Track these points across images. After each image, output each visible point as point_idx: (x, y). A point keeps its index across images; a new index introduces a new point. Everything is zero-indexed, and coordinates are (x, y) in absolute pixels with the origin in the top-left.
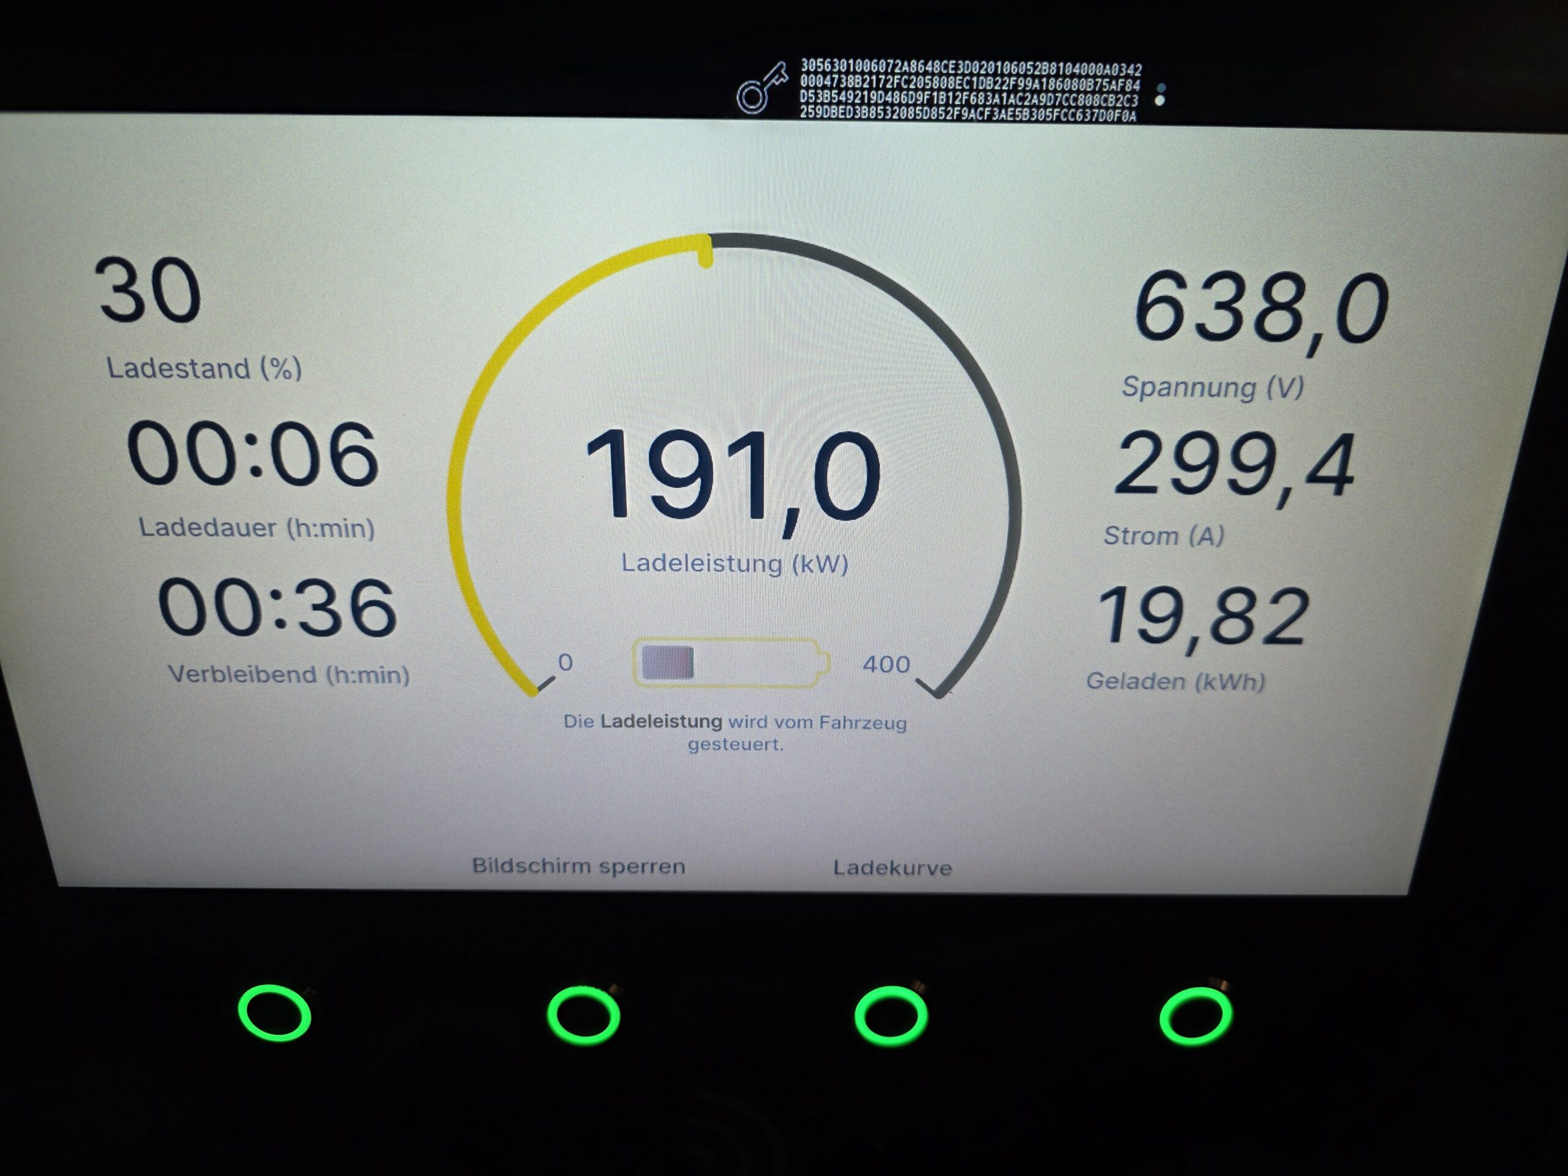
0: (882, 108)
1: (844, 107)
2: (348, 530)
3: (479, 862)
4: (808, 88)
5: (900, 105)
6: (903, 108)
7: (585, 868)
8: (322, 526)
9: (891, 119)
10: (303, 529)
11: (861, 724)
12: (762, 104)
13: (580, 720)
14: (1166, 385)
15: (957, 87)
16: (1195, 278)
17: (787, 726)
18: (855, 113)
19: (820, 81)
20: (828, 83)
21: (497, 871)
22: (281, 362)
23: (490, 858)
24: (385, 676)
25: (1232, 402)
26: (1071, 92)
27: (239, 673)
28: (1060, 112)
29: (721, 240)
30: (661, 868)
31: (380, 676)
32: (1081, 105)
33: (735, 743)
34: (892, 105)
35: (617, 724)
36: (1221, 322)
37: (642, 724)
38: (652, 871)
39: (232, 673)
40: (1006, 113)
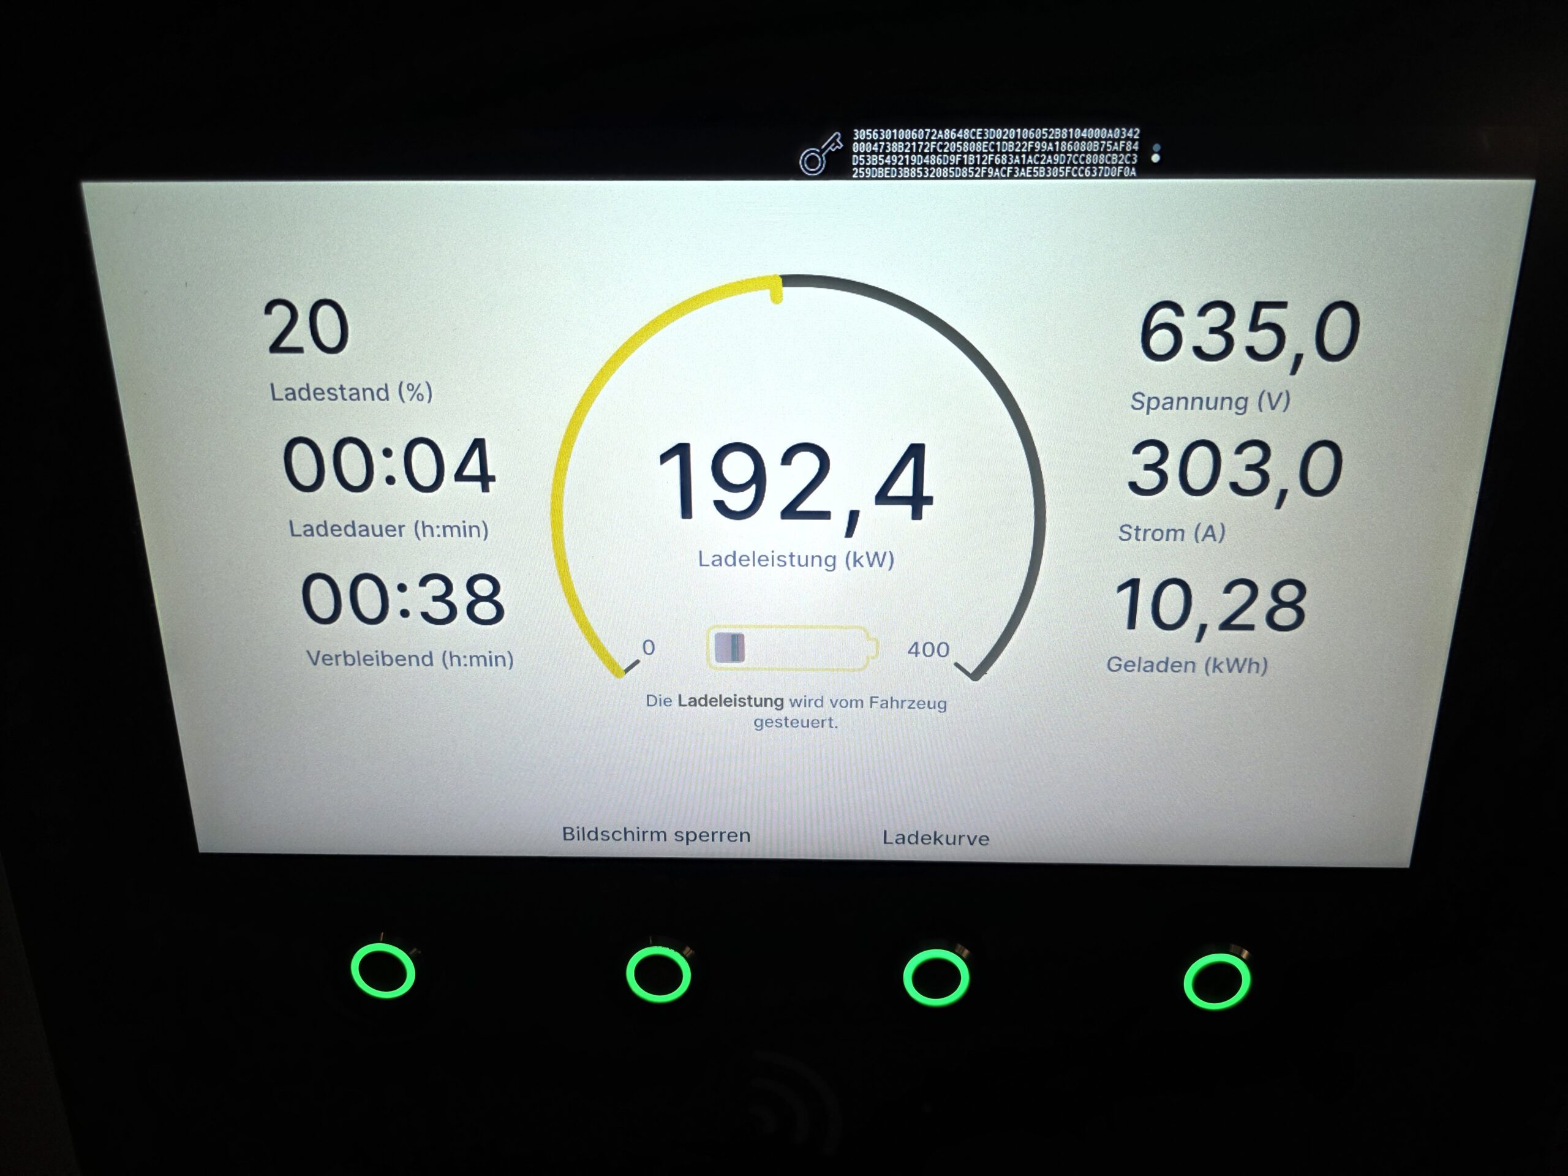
0: (921, 168)
1: (889, 169)
2: (466, 531)
3: (568, 831)
4: (859, 153)
5: (936, 166)
6: (939, 168)
8: (444, 527)
9: (929, 178)
10: (428, 530)
11: (906, 704)
12: (822, 165)
13: (660, 699)
14: (1169, 400)
15: (984, 151)
16: (1190, 308)
17: (841, 706)
19: (869, 147)
20: (876, 149)
21: (584, 839)
22: (415, 387)
23: (578, 827)
24: (491, 660)
25: (1227, 413)
26: (1080, 152)
27: (367, 657)
28: (1071, 170)
29: (790, 281)
30: (729, 836)
31: (488, 659)
32: (1088, 163)
33: (795, 721)
34: (930, 166)
35: (693, 704)
36: (1215, 344)
37: (714, 704)
38: (721, 840)
39: (362, 657)
40: (1026, 171)
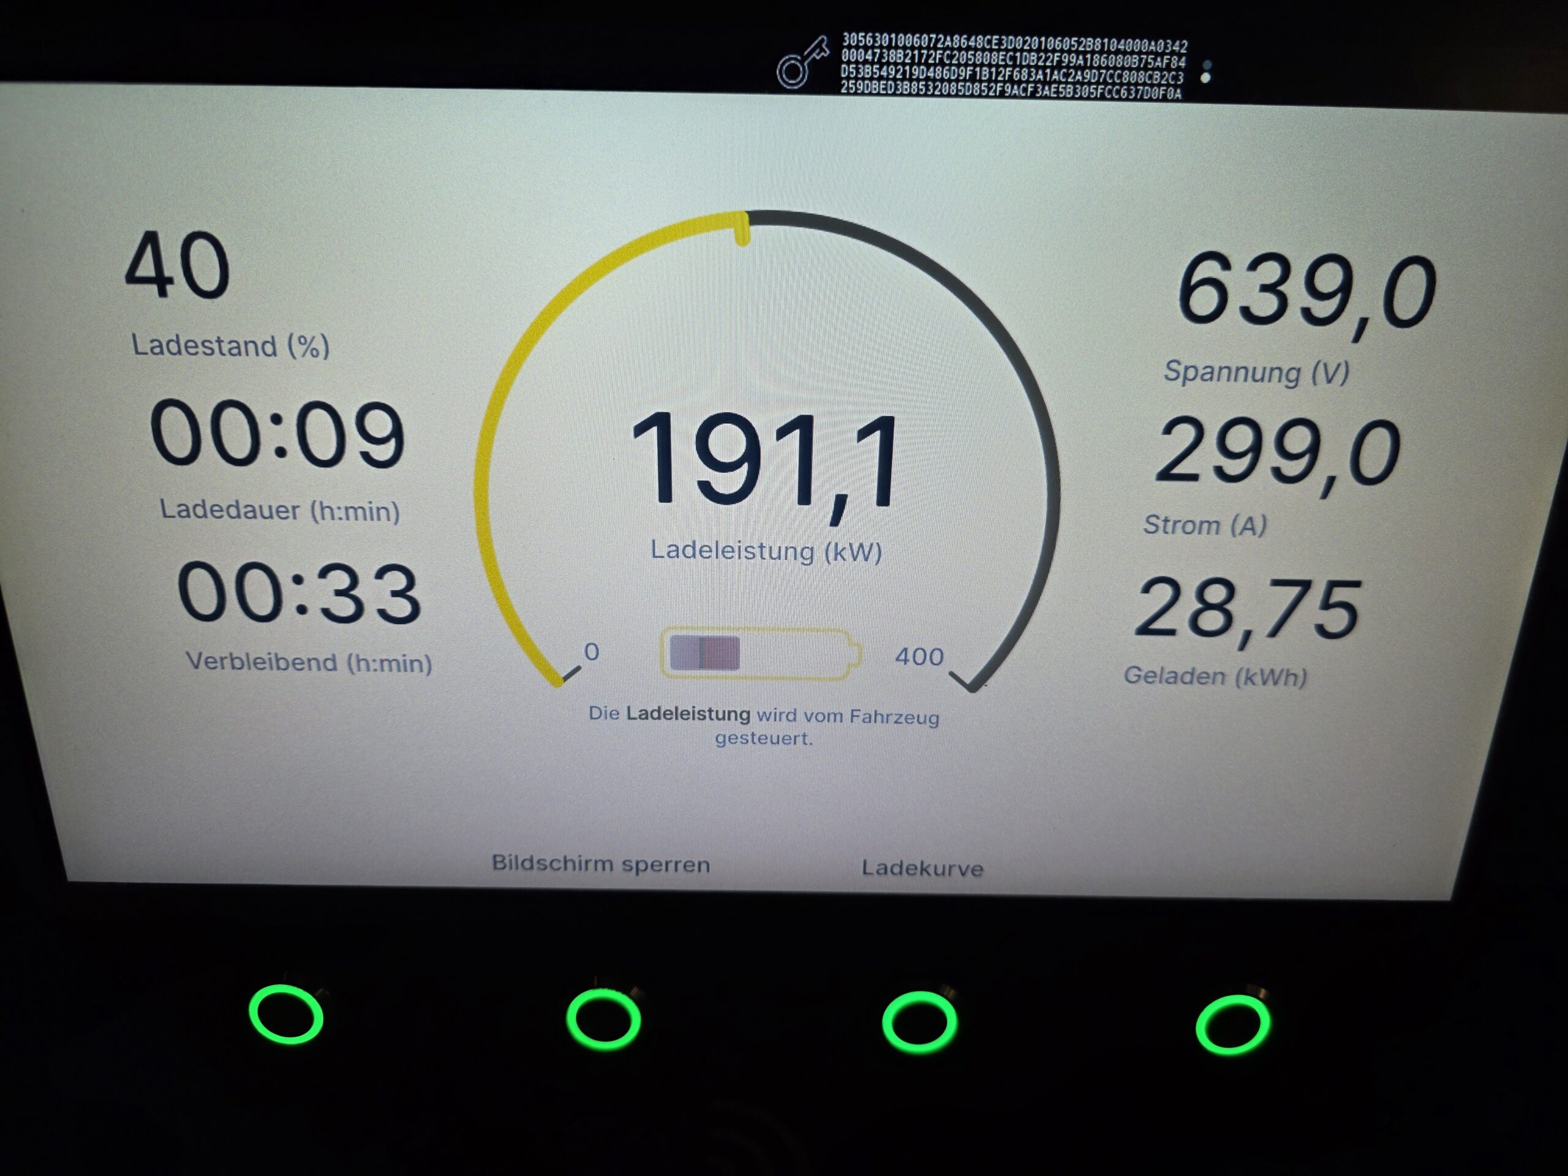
0: (924, 83)
1: (885, 82)
2: (373, 513)
3: (499, 859)
4: (849, 63)
5: (942, 80)
6: (945, 83)
7: (607, 865)
8: (347, 509)
9: (933, 95)
10: (327, 511)
11: (893, 718)
12: (803, 78)
13: (606, 711)
14: (1209, 370)
15: (1001, 63)
16: (1240, 260)
17: (817, 719)
18: (896, 89)
19: (861, 55)
20: (869, 57)
21: (517, 868)
22: (309, 340)
23: (510, 855)
24: (407, 665)
25: (1276, 387)
26: (1115, 68)
27: (258, 661)
28: (1104, 89)
29: (758, 218)
30: (685, 866)
31: (402, 663)
32: (1125, 82)
33: (764, 737)
34: (934, 80)
35: (644, 717)
36: (1267, 305)
37: (668, 717)
38: (676, 869)
39: (251, 661)
40: (1050, 89)
